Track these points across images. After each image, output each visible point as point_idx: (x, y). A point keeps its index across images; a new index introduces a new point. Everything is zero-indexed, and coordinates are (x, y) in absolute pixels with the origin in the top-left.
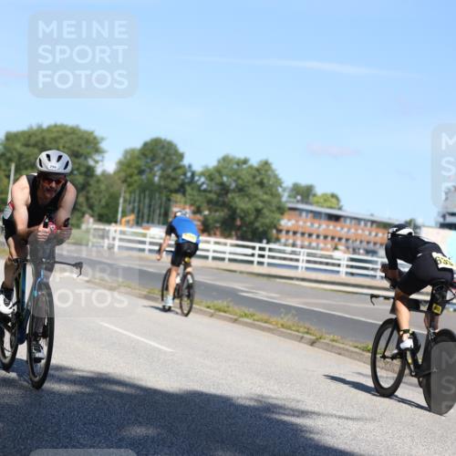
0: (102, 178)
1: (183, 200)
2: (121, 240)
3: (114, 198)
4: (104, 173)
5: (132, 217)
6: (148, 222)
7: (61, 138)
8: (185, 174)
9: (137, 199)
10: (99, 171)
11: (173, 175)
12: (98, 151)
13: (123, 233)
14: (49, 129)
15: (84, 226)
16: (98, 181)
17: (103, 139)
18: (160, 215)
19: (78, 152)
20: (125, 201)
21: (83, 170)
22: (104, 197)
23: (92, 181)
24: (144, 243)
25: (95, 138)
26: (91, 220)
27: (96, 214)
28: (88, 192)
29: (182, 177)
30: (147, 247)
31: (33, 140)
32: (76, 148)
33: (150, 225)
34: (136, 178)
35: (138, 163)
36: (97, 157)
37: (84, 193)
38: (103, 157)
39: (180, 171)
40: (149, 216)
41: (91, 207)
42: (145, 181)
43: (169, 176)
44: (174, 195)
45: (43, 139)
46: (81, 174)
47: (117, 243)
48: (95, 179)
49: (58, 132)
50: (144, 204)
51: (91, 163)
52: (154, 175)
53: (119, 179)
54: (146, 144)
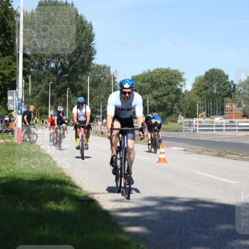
0: (185, 94)
1: (231, 100)
2: (200, 126)
3: (193, 104)
4: (186, 91)
5: (204, 113)
6: (213, 115)
7: (161, 75)
8: (230, 86)
9: (206, 103)
10: (183, 91)
11: (223, 87)
12: (181, 80)
13: (200, 122)
14: (154, 72)
15: (179, 121)
16: (184, 96)
17: (183, 73)
18: (219, 110)
19: (171, 82)
20: (199, 105)
21: (174, 91)
22: (188, 104)
23: (181, 97)
24: (212, 126)
25: (179, 74)
26: (182, 117)
27: (185, 114)
28: (179, 102)
29: (229, 88)
30: (214, 128)
31: (146, 79)
32: (169, 80)
33: (215, 116)
34: (204, 92)
35: (204, 84)
36: (182, 84)
37: (177, 103)
38: (185, 83)
39: (227, 85)
40: (213, 111)
41: (181, 110)
42: (209, 93)
43: (221, 89)
44: (225, 99)
45: (152, 77)
46: (174, 93)
47: (198, 128)
48: (182, 95)
49: (159, 72)
50: (210, 105)
51: (179, 87)
52: (214, 89)
53: (195, 93)
54: (206, 73)
